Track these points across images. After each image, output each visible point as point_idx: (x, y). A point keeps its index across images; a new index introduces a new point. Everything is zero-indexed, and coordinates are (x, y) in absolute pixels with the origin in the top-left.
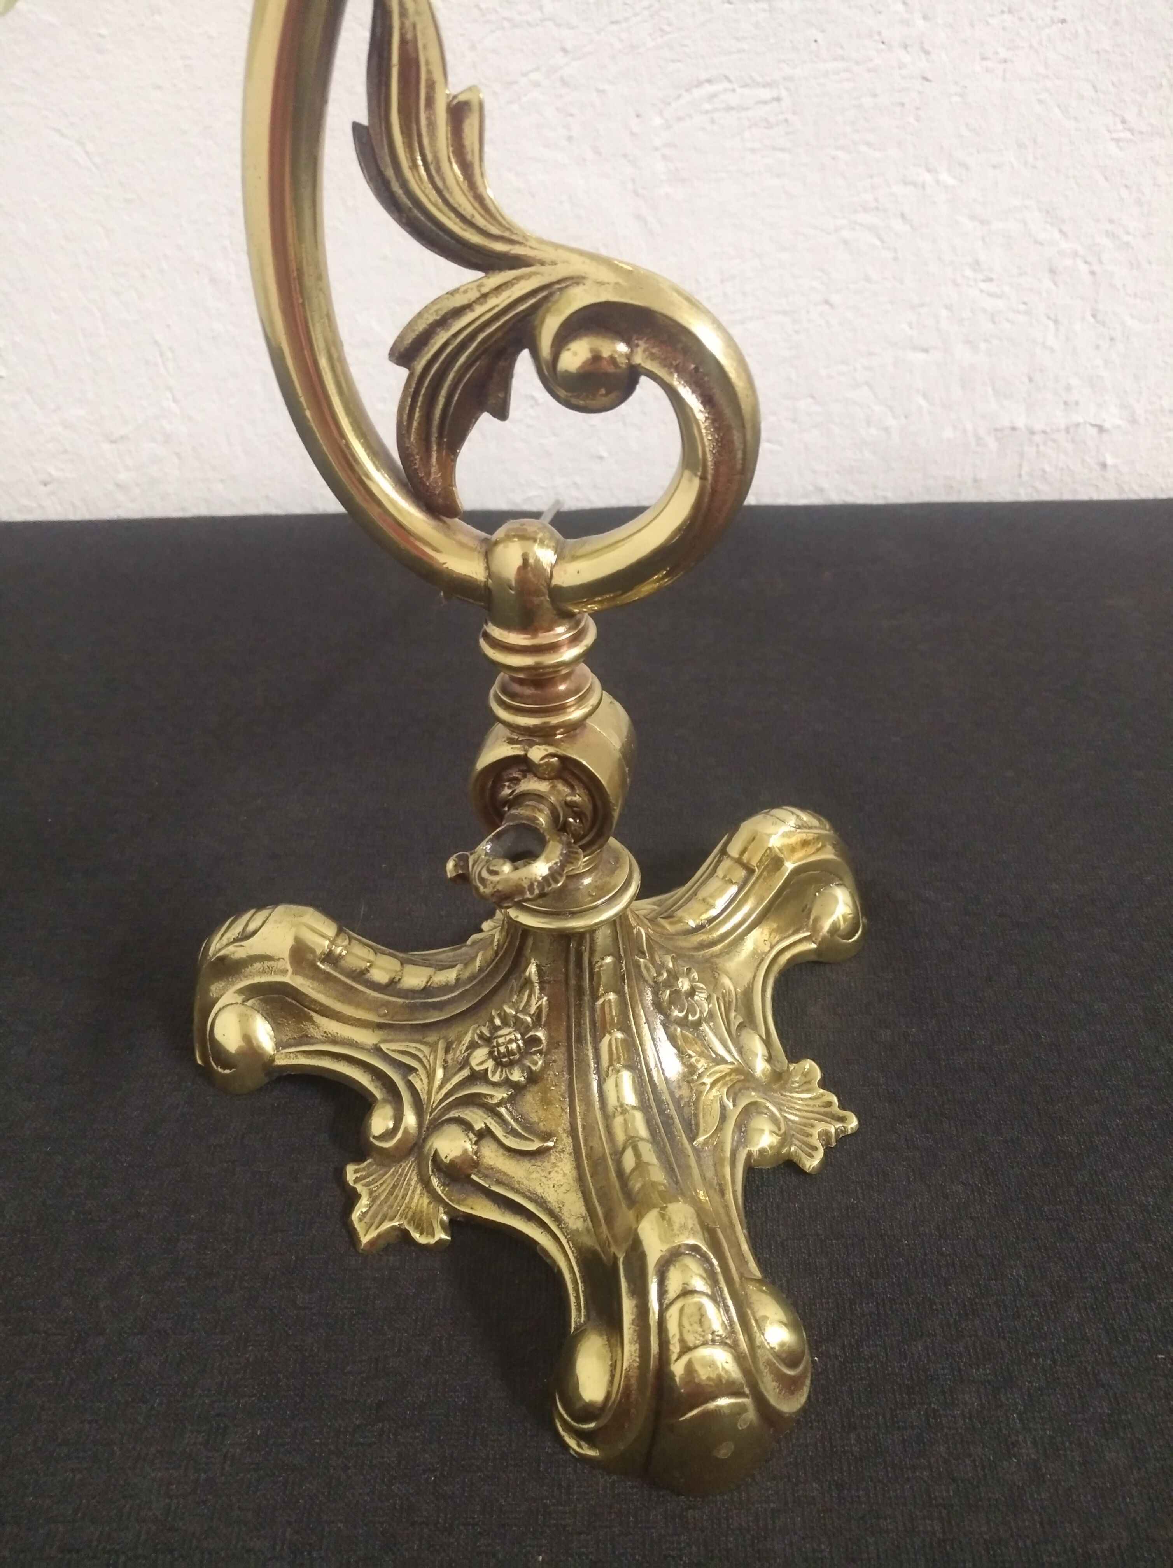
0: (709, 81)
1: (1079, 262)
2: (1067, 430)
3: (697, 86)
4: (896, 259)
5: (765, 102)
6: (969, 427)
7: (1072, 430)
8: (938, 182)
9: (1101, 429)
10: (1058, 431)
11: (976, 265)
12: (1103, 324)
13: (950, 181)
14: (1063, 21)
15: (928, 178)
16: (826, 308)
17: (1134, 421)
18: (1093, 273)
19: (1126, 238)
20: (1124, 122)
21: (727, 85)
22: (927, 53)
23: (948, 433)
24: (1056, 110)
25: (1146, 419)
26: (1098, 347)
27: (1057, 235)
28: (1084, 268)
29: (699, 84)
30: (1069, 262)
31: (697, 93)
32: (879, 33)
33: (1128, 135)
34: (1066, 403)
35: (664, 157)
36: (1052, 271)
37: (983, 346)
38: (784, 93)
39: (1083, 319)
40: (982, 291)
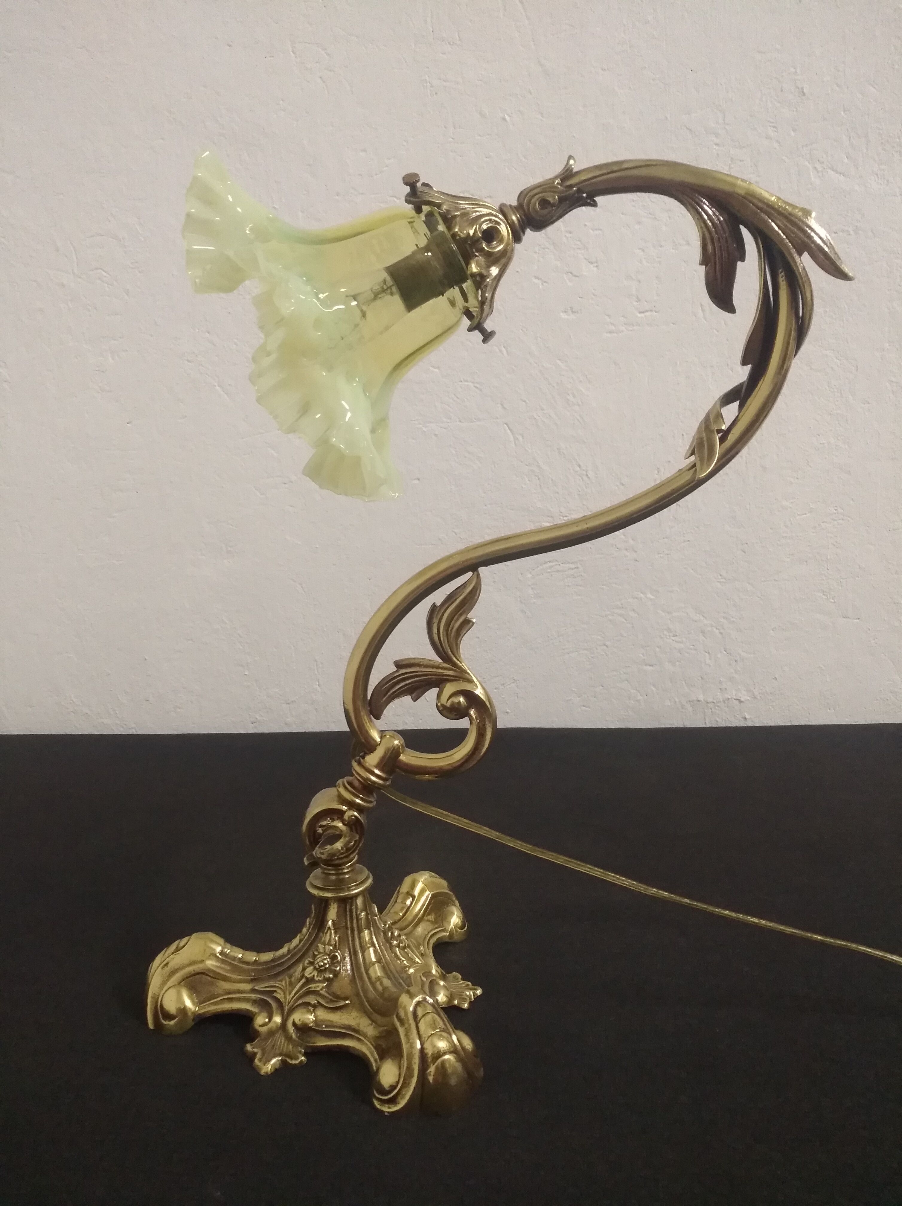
0: (549, 562)
1: (715, 629)
2: (724, 701)
3: (545, 564)
4: (633, 627)
5: (572, 569)
6: (677, 700)
7: (726, 702)
8: (646, 597)
9: (740, 701)
10: (720, 702)
11: (669, 630)
12: (731, 654)
13: (652, 597)
14: (689, 541)
15: (642, 596)
16: (605, 647)
17: (755, 698)
18: (721, 633)
19: (732, 619)
20: (721, 575)
21: (557, 563)
22: (636, 552)
23: (668, 703)
24: (692, 571)
25: (760, 697)
26: (730, 664)
27: (702, 618)
28: (717, 631)
29: (545, 563)
30: (710, 629)
31: (544, 566)
32: (616, 545)
33: (724, 580)
34: (720, 689)
35: (532, 589)
36: (703, 632)
37: (677, 663)
38: (579, 566)
39: (721, 652)
40: (673, 640)
